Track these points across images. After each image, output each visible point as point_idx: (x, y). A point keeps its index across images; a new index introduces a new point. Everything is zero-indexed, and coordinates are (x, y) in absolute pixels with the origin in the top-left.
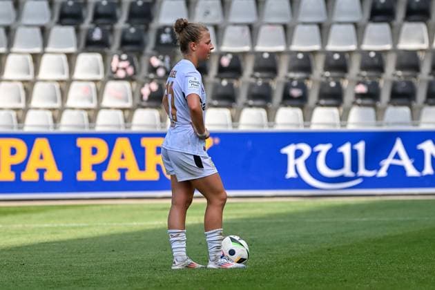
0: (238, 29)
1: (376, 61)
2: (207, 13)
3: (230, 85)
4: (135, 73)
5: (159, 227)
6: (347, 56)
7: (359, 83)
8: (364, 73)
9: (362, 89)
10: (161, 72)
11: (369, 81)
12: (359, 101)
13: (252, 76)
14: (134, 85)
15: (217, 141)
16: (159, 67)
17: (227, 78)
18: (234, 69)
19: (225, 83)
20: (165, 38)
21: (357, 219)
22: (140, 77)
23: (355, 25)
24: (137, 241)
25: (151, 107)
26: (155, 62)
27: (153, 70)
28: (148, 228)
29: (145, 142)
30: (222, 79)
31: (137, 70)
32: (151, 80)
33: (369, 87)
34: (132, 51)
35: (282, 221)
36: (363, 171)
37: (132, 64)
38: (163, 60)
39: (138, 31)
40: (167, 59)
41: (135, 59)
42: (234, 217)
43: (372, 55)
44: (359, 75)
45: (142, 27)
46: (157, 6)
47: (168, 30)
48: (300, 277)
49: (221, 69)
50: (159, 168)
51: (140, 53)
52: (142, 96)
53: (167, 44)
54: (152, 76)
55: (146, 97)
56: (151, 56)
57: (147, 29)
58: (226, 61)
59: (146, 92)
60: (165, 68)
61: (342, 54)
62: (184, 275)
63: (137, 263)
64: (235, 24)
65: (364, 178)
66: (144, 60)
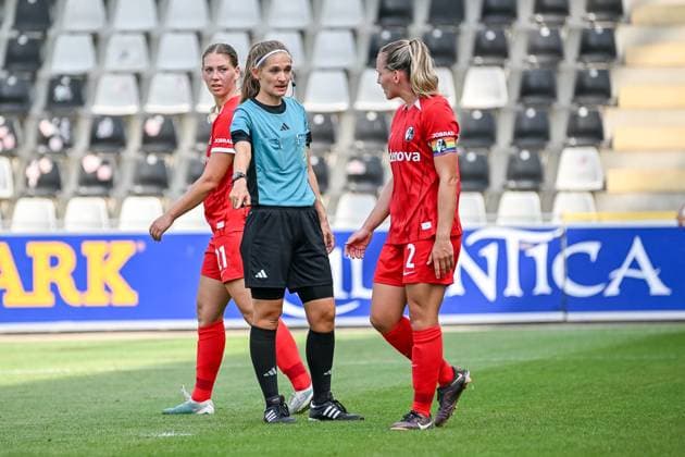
0: (171, 79)
1: (378, 127)
2: (124, 55)
3: (161, 163)
4: (17, 145)
5: (55, 376)
6: (334, 119)
7: (352, 159)
8: (361, 144)
9: (357, 168)
10: (56, 144)
11: (367, 156)
12: (353, 186)
13: (194, 149)
14: (16, 163)
15: (141, 246)
16: (52, 136)
17: (156, 152)
18: (167, 139)
19: (152, 159)
20: (62, 92)
21: (352, 362)
22: (25, 151)
23: (347, 72)
24: (22, 398)
25: (42, 196)
26: (48, 128)
27: (44, 140)
28: (37, 378)
29: (32, 249)
30: (148, 153)
31: (20, 141)
32: (41, 156)
33: (368, 165)
34: (12, 112)
35: (239, 365)
36: (360, 291)
37: (12, 131)
38: (59, 126)
39: (20, 82)
40: (65, 124)
41: (16, 125)
42: (168, 360)
43: (372, 117)
44: (352, 147)
45: (27, 76)
46: (49, 44)
47: (65, 81)
48: (268, 449)
49: (147, 139)
50: (54, 288)
51: (24, 115)
52: (27, 180)
53: (64, 103)
54: (42, 149)
55: (33, 181)
56: (40, 120)
57: (34, 79)
58: (154, 128)
59: (33, 173)
60: (61, 137)
61: (327, 115)
62: (93, 449)
63: (22, 430)
64: (167, 72)
65: (360, 300)
66: (31, 126)
